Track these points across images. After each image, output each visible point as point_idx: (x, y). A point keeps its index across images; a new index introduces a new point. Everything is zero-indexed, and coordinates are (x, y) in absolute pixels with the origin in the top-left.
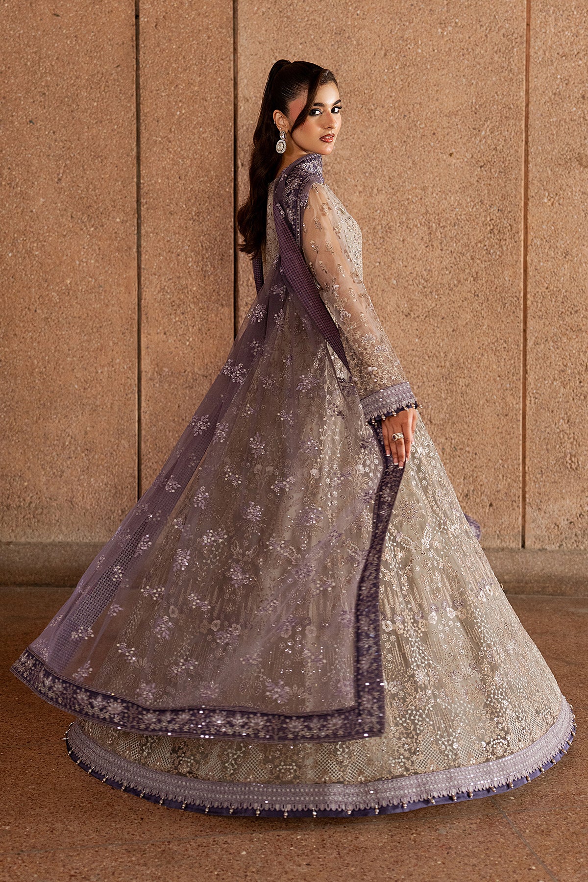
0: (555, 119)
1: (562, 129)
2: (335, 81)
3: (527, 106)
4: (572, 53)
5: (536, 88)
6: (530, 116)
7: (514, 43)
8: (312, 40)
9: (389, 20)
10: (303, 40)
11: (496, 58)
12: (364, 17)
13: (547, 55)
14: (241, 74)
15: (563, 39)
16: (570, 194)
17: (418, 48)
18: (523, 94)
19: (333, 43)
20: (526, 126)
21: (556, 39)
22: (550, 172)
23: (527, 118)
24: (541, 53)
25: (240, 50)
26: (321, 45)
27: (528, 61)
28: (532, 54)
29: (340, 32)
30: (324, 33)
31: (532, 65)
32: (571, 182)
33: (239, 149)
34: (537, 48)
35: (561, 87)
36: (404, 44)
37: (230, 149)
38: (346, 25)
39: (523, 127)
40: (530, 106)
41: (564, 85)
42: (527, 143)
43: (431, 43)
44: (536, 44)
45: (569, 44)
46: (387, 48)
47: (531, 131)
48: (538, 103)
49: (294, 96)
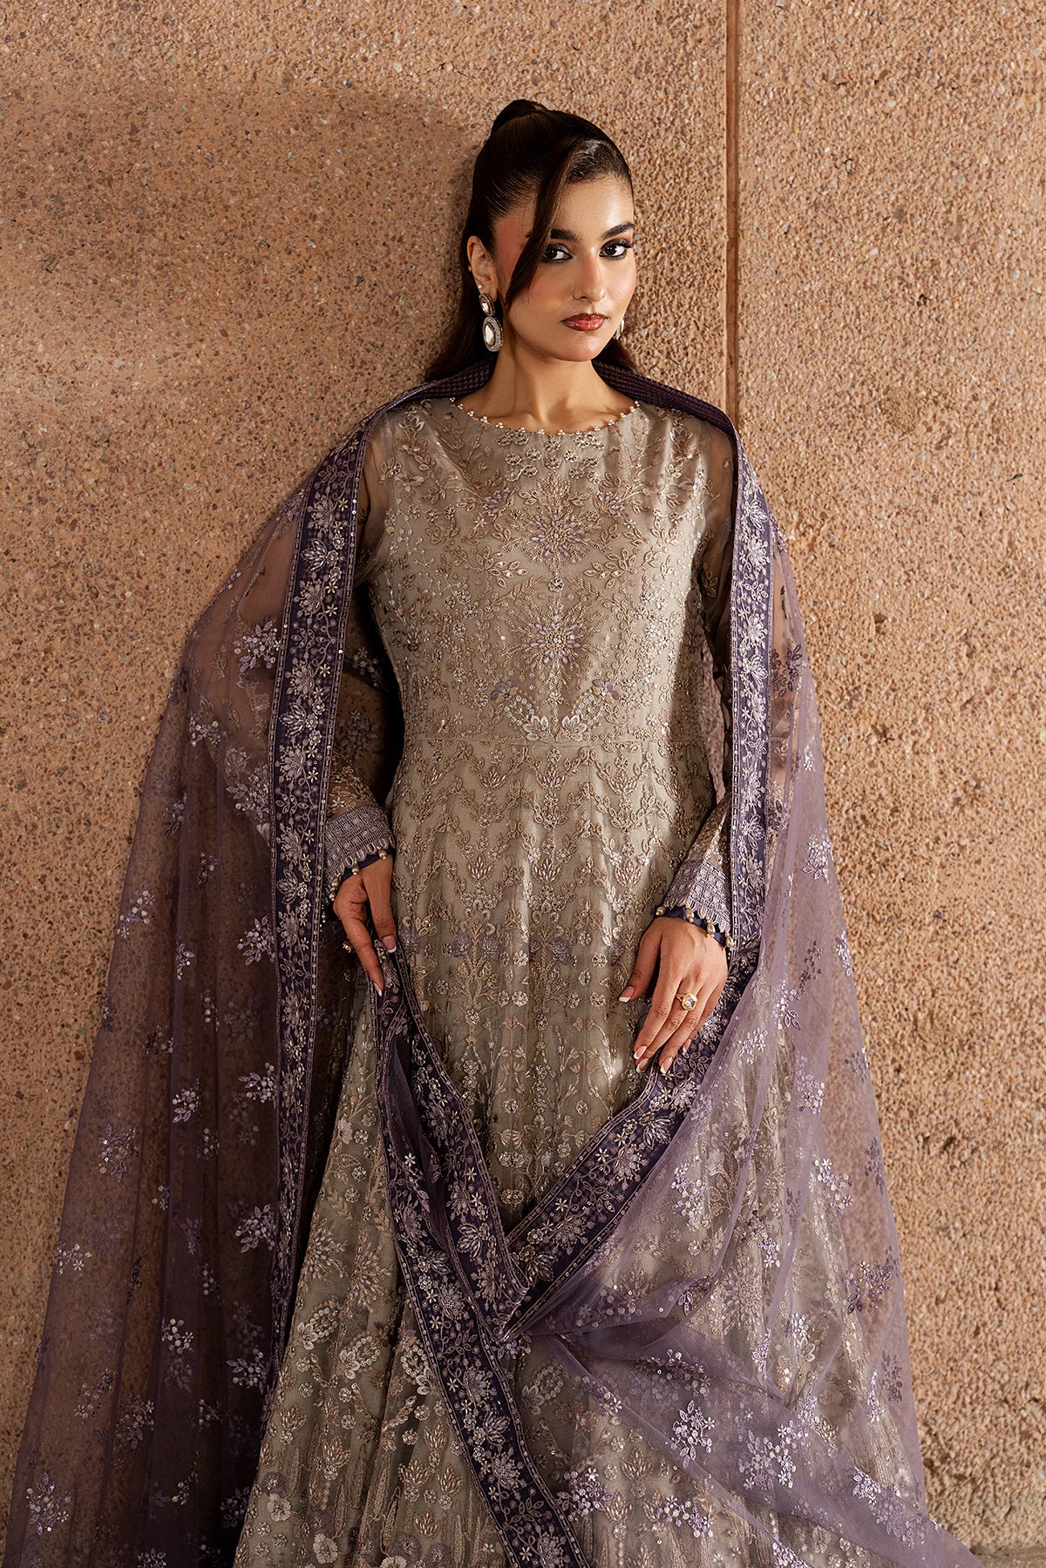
0: (816, 286)
1: (838, 314)
2: (624, 170)
3: (734, 243)
4: (866, 73)
5: (760, 188)
6: (744, 275)
7: (691, 43)
8: (44, 29)
10: (14, 25)
11: (637, 93)
13: (791, 80)
15: (840, 30)
16: (862, 513)
17: (393, 57)
18: (720, 207)
19: (115, 39)
20: (732, 308)
21: (817, 29)
22: (802, 448)
23: (734, 282)
24: (772, 73)
26: (77, 46)
27: (733, 100)
28: (746, 77)
31: (745, 113)
32: (866, 476)
34: (760, 58)
35: (834, 182)
36: (348, 45)
39: (722, 309)
40: (742, 244)
41: (844, 176)
42: (733, 360)
43: (432, 41)
44: (758, 47)
45: (857, 47)
46: (294, 58)
47: (750, 328)
48: (765, 234)
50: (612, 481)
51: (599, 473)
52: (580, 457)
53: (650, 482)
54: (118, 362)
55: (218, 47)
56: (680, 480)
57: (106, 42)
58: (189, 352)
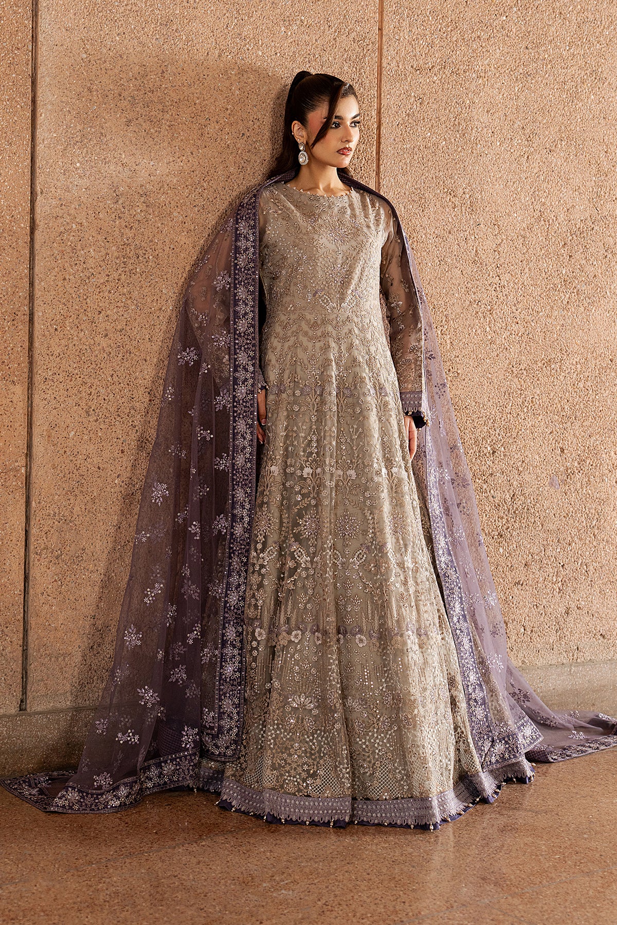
0: (408, 146)
1: (416, 157)
2: (354, 94)
3: (379, 128)
4: (427, 66)
5: (389, 107)
6: (382, 141)
7: (365, 51)
9: (225, 12)
10: (121, 29)
11: (346, 68)
12: (195, 5)
13: (400, 67)
14: (41, 71)
15: (418, 50)
17: (258, 49)
18: (374, 113)
19: (158, 37)
20: (378, 153)
21: (410, 48)
23: (379, 143)
24: (394, 64)
25: (41, 38)
26: (144, 39)
27: (380, 73)
28: (384, 65)
29: (168, 23)
30: (147, 22)
31: (384, 79)
33: (38, 171)
34: (389, 58)
35: (415, 107)
36: (242, 44)
37: (26, 171)
38: (174, 15)
39: (374, 153)
40: (382, 128)
41: (418, 105)
42: (378, 174)
43: (273, 44)
44: (389, 53)
45: (424, 56)
46: (223, 48)
47: (384, 161)
48: (390, 125)
49: (313, 107)
50: (354, 216)
51: (349, 212)
52: (341, 206)
53: (366, 216)
54: (152, 163)
55: (195, 41)
56: (375, 217)
57: (155, 38)
58: (179, 160)
